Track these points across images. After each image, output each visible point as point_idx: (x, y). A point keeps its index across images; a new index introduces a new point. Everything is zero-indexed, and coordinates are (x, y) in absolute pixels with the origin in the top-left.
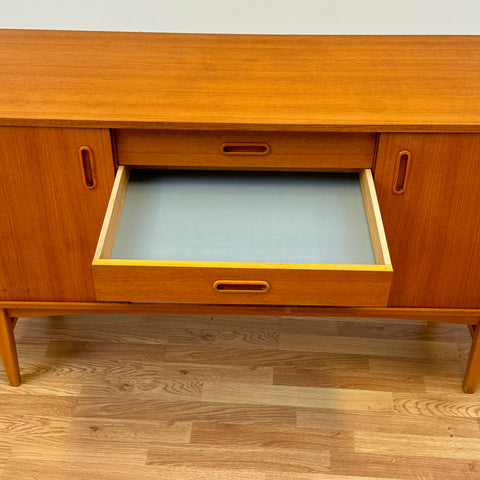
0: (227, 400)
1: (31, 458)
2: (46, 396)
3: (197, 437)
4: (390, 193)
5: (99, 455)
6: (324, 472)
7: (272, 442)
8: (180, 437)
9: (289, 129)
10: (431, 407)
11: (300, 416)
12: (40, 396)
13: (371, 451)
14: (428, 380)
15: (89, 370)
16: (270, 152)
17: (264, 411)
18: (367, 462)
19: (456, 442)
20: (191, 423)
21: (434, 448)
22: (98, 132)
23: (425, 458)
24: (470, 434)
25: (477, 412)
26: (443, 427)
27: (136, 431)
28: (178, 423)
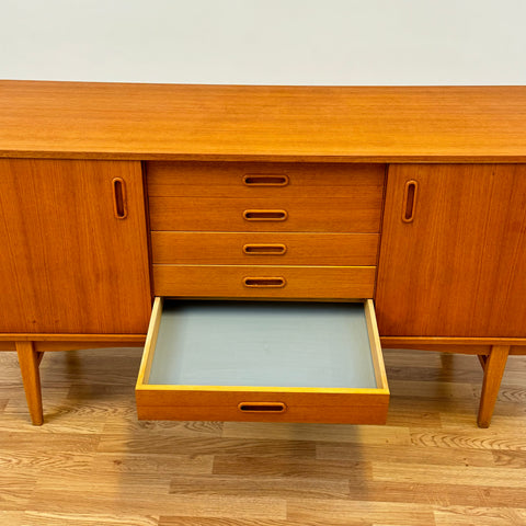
0: (247, 435)
1: (56, 489)
2: (69, 434)
3: (218, 470)
4: (400, 222)
6: (343, 499)
7: (293, 473)
8: (204, 467)
9: (306, 160)
10: (448, 440)
11: (318, 447)
12: (62, 434)
13: (390, 479)
14: (443, 416)
15: (110, 410)
16: (288, 184)
17: (284, 445)
18: (385, 489)
19: (472, 471)
20: (212, 456)
21: (449, 476)
22: (130, 164)
23: (442, 485)
24: (486, 464)
25: (491, 444)
26: (458, 457)
27: (159, 464)
28: (200, 457)
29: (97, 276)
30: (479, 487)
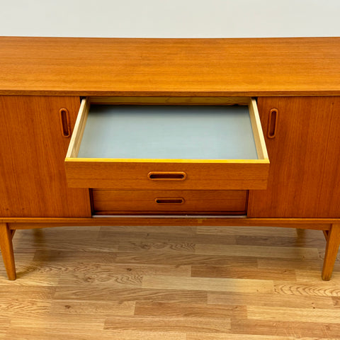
0: (160, 287)
1: (25, 326)
2: (34, 286)
3: (139, 311)
5: (71, 323)
6: (226, 333)
7: (191, 314)
8: (128, 311)
10: (300, 290)
11: (208, 295)
12: (30, 287)
13: (259, 318)
14: (298, 272)
15: (63, 269)
17: (185, 294)
18: (256, 325)
19: (317, 312)
20: (135, 302)
21: (302, 316)
22: (72, 99)
23: (296, 322)
24: (328, 307)
25: (331, 293)
26: (308, 302)
27: (97, 308)
28: (126, 303)
29: (51, 177)
30: (322, 324)
